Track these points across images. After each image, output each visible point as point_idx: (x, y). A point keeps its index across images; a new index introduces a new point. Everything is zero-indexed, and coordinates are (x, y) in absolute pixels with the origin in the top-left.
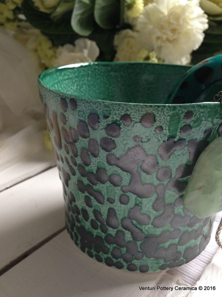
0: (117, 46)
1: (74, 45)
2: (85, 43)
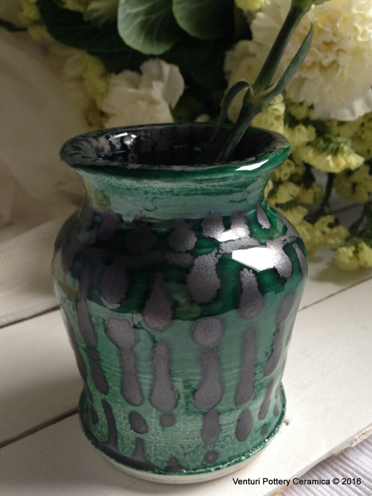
0: (230, 73)
2: (160, 68)
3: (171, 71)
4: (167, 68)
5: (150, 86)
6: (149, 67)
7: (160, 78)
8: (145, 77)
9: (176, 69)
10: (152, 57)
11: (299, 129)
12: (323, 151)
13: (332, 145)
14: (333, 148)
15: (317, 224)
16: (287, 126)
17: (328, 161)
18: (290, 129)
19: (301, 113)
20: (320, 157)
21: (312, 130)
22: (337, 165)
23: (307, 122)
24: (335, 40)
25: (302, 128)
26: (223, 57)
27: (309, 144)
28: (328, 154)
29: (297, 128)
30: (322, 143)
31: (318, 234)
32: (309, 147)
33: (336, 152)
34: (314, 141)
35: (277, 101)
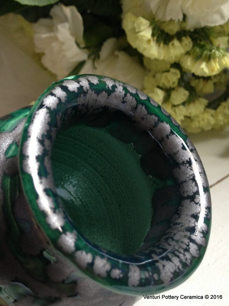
1: (51, 17)
2: (62, 10)
4: (67, 10)
6: (55, 11)
7: (65, 19)
9: (75, 9)
11: (173, 44)
12: (198, 58)
13: (205, 52)
14: (206, 55)
16: (162, 45)
17: (203, 69)
18: (166, 47)
19: (174, 28)
20: (196, 65)
21: (187, 41)
22: (212, 70)
23: (180, 35)
25: (176, 42)
27: (188, 53)
28: (203, 61)
29: (171, 44)
30: (198, 50)
32: (187, 56)
33: (209, 59)
34: (191, 50)
35: (142, 28)
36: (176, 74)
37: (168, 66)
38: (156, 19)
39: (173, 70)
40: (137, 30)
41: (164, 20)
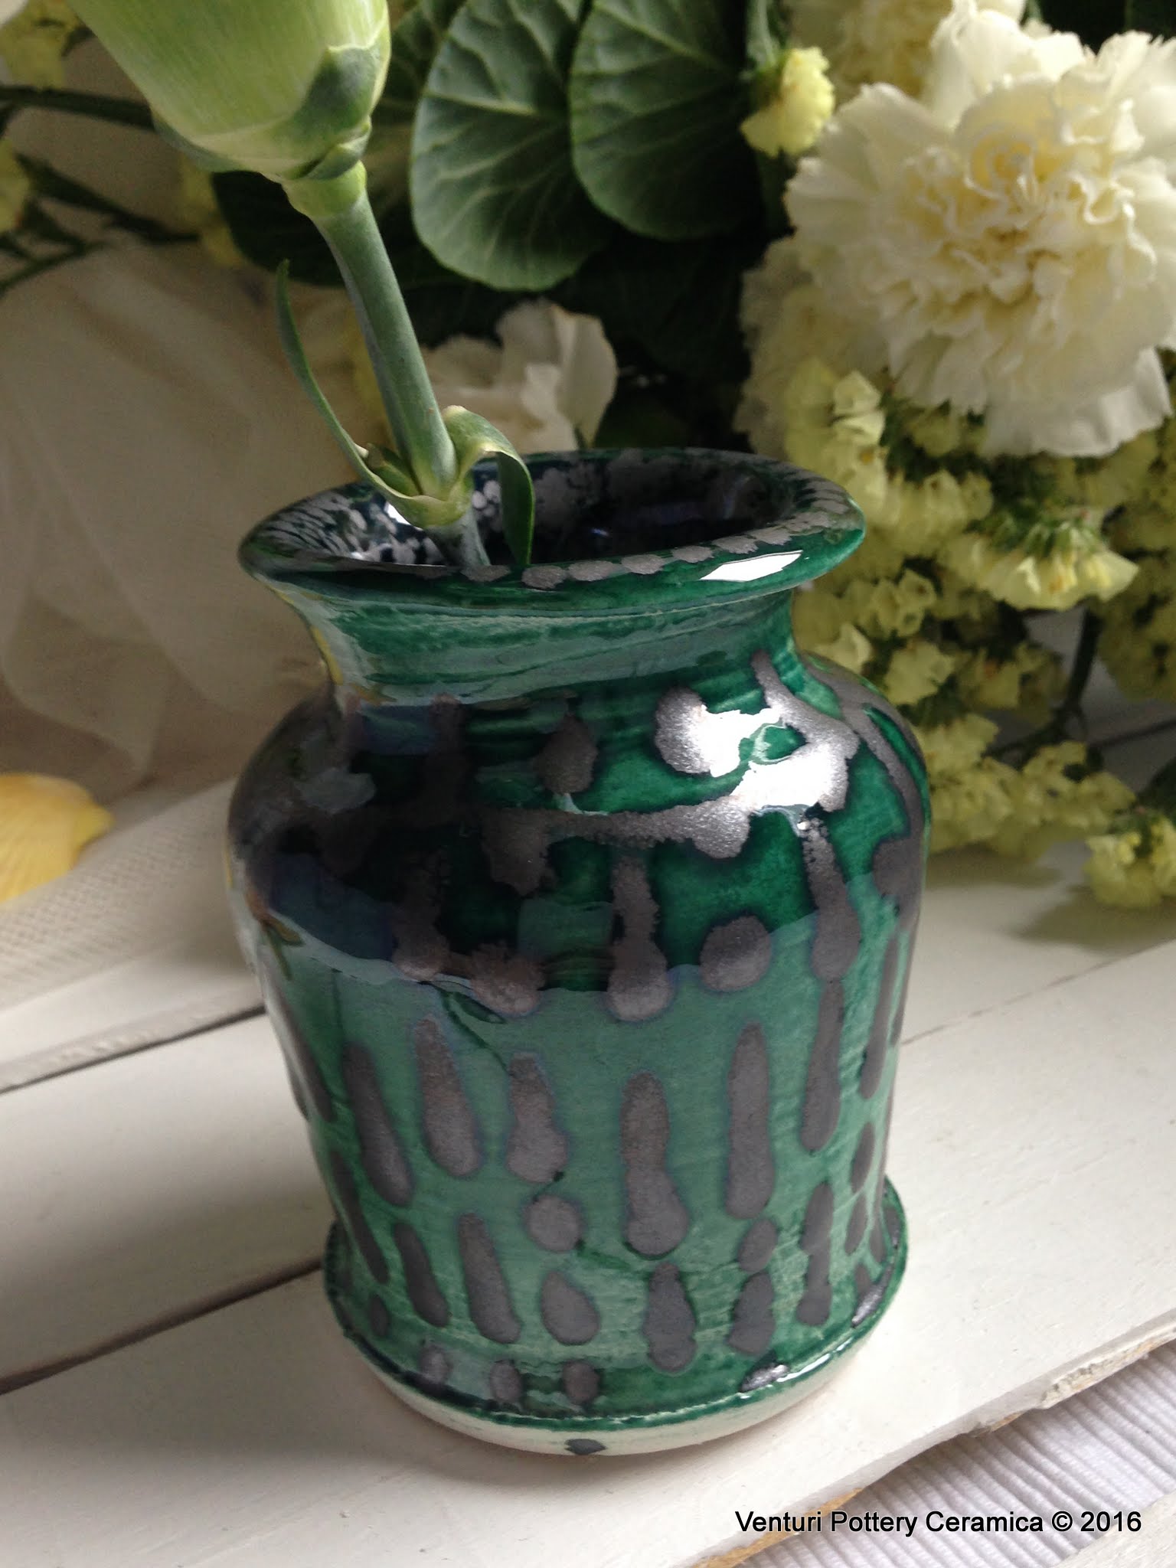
0: (756, 331)
1: (497, 341)
2: (551, 324)
3: (582, 336)
4: (568, 326)
5: (520, 378)
6: (521, 323)
7: (552, 354)
8: (509, 352)
9: (595, 328)
10: (529, 297)
11: (935, 485)
12: (1007, 545)
13: (1036, 529)
14: (1039, 537)
15: (1028, 770)
16: (899, 479)
17: (1023, 576)
18: (911, 486)
19: (943, 439)
20: (1001, 565)
21: (980, 485)
22: (1053, 588)
23: (962, 464)
24: (1021, 225)
25: (946, 480)
26: (737, 288)
27: (974, 527)
28: (1028, 554)
29: (928, 481)
30: (1009, 522)
31: (1034, 797)
32: (973, 535)
33: (1046, 550)
34: (987, 518)
35: (859, 406)
36: (921, 590)
37: (896, 564)
38: (898, 395)
39: (912, 577)
40: (838, 411)
41: (918, 403)
